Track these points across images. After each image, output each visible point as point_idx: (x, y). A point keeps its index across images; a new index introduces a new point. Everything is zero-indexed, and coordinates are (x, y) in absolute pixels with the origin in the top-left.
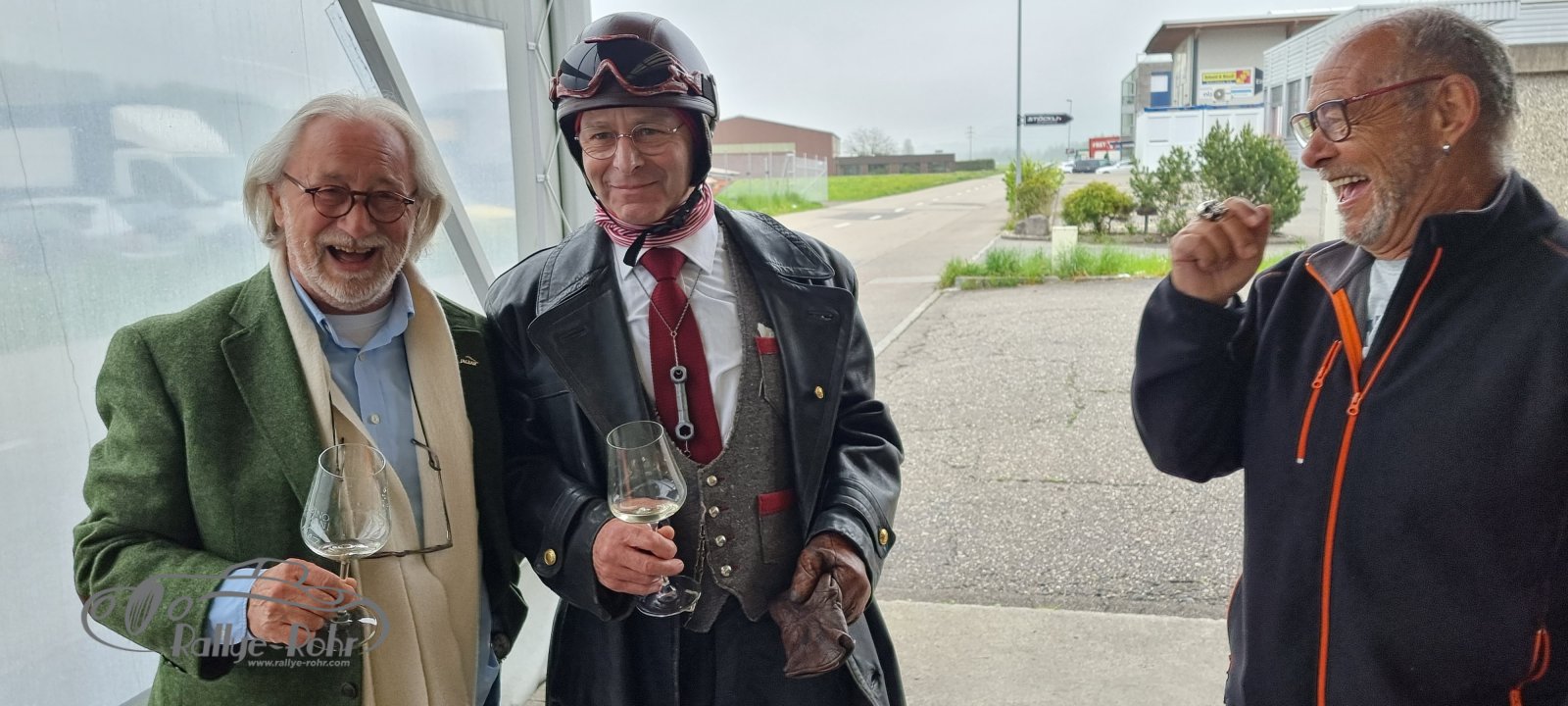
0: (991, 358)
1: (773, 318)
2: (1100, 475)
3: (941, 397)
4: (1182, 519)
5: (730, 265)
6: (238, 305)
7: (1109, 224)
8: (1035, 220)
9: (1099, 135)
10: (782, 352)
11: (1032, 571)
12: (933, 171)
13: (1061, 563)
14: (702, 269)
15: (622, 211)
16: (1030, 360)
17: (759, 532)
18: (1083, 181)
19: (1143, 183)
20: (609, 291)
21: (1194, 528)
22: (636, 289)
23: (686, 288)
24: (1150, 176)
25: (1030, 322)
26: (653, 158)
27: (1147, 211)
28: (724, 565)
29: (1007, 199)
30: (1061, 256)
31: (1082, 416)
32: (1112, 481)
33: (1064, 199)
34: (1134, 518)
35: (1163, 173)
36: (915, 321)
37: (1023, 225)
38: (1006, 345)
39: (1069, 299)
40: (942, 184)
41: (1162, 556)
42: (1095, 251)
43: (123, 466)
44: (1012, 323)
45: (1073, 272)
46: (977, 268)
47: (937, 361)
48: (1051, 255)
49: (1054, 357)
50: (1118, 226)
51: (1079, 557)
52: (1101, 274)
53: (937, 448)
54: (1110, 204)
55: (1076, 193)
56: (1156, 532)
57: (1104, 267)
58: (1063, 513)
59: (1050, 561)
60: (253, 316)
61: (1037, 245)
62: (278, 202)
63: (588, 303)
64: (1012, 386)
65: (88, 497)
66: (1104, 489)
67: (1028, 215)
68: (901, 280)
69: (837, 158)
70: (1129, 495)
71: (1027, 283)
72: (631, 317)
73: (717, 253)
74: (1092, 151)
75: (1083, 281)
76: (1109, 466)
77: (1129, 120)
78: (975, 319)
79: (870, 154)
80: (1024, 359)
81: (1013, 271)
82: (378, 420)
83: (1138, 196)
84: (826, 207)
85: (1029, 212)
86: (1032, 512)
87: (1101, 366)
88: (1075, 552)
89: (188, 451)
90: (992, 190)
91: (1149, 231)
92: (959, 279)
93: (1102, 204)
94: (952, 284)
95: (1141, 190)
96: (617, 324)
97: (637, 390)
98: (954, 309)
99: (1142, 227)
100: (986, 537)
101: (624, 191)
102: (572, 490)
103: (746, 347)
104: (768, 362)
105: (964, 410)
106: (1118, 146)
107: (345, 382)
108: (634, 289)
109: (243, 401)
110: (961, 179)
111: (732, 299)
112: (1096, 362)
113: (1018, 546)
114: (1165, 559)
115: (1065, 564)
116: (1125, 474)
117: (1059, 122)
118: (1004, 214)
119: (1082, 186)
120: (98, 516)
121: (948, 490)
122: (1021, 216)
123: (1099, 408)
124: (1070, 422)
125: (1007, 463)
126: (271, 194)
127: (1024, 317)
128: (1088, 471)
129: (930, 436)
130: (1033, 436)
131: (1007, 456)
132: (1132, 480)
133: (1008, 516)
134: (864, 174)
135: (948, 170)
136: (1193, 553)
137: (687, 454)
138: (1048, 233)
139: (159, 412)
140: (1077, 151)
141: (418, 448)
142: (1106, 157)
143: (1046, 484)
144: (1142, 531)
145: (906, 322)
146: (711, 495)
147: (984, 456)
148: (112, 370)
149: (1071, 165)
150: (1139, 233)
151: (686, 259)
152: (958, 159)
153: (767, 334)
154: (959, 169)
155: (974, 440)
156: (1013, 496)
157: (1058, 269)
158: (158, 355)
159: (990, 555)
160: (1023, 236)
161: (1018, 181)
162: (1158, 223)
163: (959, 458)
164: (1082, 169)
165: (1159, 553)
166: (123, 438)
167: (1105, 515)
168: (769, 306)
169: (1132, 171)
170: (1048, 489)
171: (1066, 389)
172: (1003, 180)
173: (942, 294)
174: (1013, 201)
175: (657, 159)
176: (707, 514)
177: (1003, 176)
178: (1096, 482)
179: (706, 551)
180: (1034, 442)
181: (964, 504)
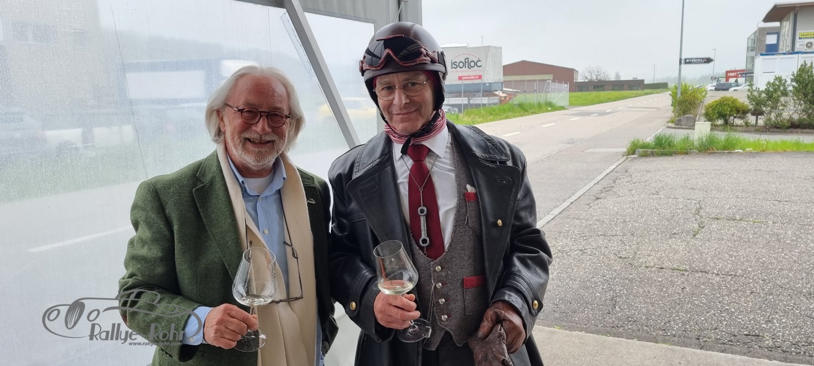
0: (651, 196)
1: (475, 182)
2: (708, 268)
3: (618, 217)
4: (757, 297)
5: (454, 153)
6: (200, 171)
7: (733, 120)
8: (687, 117)
9: (733, 69)
10: (480, 200)
11: (659, 321)
12: (631, 90)
13: (677, 318)
14: (438, 156)
15: (399, 127)
16: (675, 198)
17: (463, 297)
18: (721, 95)
19: (755, 97)
20: (389, 167)
21: (764, 304)
22: (403, 166)
23: (429, 165)
24: (760, 93)
25: (677, 176)
26: (413, 98)
27: (757, 113)
28: (443, 314)
29: (672, 105)
30: (700, 139)
31: (701, 233)
32: (716, 272)
33: (705, 106)
34: (726, 295)
35: (769, 91)
36: (609, 173)
37: (680, 120)
38: (661, 189)
39: (703, 163)
40: (636, 97)
41: (741, 319)
42: (721, 136)
43: (144, 252)
44: (666, 176)
45: (707, 148)
46: (649, 144)
47: (619, 196)
48: (693, 138)
49: (688, 198)
50: (738, 122)
51: (689, 316)
52: (724, 150)
53: (612, 246)
54: (734, 109)
55: (713, 103)
56: (739, 304)
57: (727, 145)
58: (682, 289)
59: (671, 317)
60: (209, 177)
61: (687, 131)
62: (222, 120)
63: (378, 174)
64: (661, 213)
65: (127, 266)
66: (710, 276)
67: (684, 115)
68: (604, 150)
69: (576, 82)
70: (725, 281)
71: (678, 154)
72: (399, 181)
73: (447, 147)
74: (727, 78)
75: (712, 153)
76: (715, 263)
77: (752, 60)
78: (644, 173)
79: (595, 80)
80: (671, 198)
81: (670, 147)
82: (268, 232)
83: (752, 104)
84: (568, 109)
85: (684, 113)
86: (664, 287)
87: (717, 204)
88: (687, 312)
89: (176, 246)
90: (663, 101)
91: (758, 124)
92: (639, 150)
93: (729, 109)
94: (634, 153)
95: (754, 101)
96: (392, 184)
97: (401, 220)
98: (633, 167)
99: (754, 122)
100: (634, 299)
101: (400, 116)
102: (365, 271)
103: (459, 197)
104: (471, 206)
105: (631, 225)
106: (745, 75)
107: (253, 213)
108: (402, 166)
109: (202, 221)
110: (647, 94)
111: (453, 172)
112: (714, 201)
113: (653, 306)
114: (743, 321)
115: (679, 319)
116: (724, 268)
117: (705, 62)
118: (670, 113)
119: (717, 99)
120: (131, 276)
121: (615, 271)
122: (679, 115)
123: (713, 228)
124: (694, 236)
125: (652, 257)
126: (219, 115)
127: (674, 173)
128: (701, 265)
129: (609, 239)
130: (670, 242)
131: (653, 253)
132: (728, 272)
133: (649, 288)
134: (591, 91)
135: (640, 88)
136: (762, 318)
137: (425, 254)
138: (694, 125)
139: (162, 225)
140: (718, 78)
141: (287, 246)
142: (736, 81)
143: (674, 271)
144: (731, 303)
145: (604, 174)
146: (438, 276)
147: (639, 252)
148: (139, 204)
149: (714, 86)
150: (752, 125)
151: (430, 150)
152: (646, 82)
153: (472, 190)
154: (646, 88)
155: (635, 243)
156: (654, 276)
157: (698, 146)
158: (162, 196)
159: (635, 310)
160: (679, 126)
161: (679, 95)
162: (764, 120)
163: (624, 252)
164: (719, 88)
165: (740, 317)
166: (144, 238)
167: (709, 292)
168: (473, 175)
169: (749, 90)
170: (675, 274)
171: (694, 216)
172: (670, 95)
173: (627, 158)
174: (675, 106)
175: (415, 98)
176: (435, 287)
177: (670, 92)
178: (705, 272)
179: (434, 307)
180: (670, 246)
181: (623, 279)
